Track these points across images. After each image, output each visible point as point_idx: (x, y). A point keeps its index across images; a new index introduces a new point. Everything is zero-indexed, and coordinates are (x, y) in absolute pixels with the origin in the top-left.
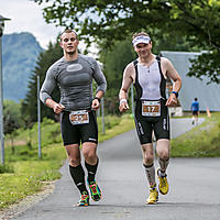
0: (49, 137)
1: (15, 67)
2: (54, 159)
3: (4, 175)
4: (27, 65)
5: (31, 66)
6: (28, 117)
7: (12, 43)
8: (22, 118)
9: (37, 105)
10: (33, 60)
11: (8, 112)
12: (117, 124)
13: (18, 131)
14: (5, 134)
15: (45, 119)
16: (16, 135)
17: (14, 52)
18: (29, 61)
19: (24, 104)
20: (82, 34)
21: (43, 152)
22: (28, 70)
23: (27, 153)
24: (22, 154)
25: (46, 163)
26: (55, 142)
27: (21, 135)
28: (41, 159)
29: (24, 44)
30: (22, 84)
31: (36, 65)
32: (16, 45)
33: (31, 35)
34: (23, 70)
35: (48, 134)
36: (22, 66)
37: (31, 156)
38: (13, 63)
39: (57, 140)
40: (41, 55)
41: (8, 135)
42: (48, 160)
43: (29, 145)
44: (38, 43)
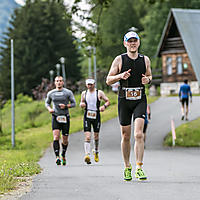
10: (6, 19)
15: (20, 95)
28: (15, 147)
39: (36, 123)
42: (24, 148)
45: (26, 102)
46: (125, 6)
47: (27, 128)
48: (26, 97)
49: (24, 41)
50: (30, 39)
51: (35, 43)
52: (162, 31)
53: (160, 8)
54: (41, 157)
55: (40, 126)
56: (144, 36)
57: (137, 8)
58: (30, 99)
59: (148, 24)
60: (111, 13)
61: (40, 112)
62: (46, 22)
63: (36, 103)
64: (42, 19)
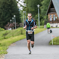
45: (2, 30)
47: (3, 39)
48: (2, 29)
49: (1, 10)
50: (3, 9)
51: (5, 10)
52: (48, 6)
54: (7, 49)
55: (7, 38)
56: (42, 8)
58: (4, 29)
59: (44, 4)
61: (7, 34)
62: (9, 4)
63: (6, 31)
64: (7, 2)
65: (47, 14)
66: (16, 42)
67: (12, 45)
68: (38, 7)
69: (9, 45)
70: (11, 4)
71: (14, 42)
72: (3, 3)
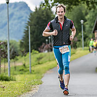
0: (36, 61)
1: (16, 21)
2: (38, 73)
3: (10, 82)
4: (23, 20)
5: (26, 20)
6: (24, 50)
7: (14, 8)
8: (20, 50)
9: (28, 43)
10: (27, 17)
11: (12, 47)
12: (74, 53)
13: (18, 57)
14: (11, 59)
15: (33, 50)
16: (17, 59)
17: (15, 13)
18: (24, 18)
19: (21, 42)
20: (54, 3)
21: (32, 69)
22: (23, 23)
23: (23, 70)
24: (20, 70)
25: (34, 76)
26: (39, 64)
27: (20, 60)
28: (31, 73)
29: (21, 8)
30: (20, 31)
31: (28, 20)
32: (16, 9)
33: (25, 3)
34: (21, 23)
35: (35, 59)
36: (20, 21)
37: (25, 71)
38: (14, 19)
39: (40, 62)
40: (31, 14)
41: (12, 60)
42: (35, 73)
43: (24, 65)
44: (29, 8)
45: (36, 53)
46: (79, 11)
47: (36, 64)
49: (35, 27)
50: (37, 26)
51: (39, 27)
52: (95, 21)
53: (94, 11)
54: (42, 77)
55: (42, 63)
56: (87, 24)
57: (84, 12)
58: (37, 52)
59: (88, 19)
60: (73, 14)
61: (42, 58)
62: (44, 19)
63: (40, 54)
64: (42, 17)
65: (94, 32)
66: (53, 68)
67: (48, 72)
68: (82, 23)
69: (45, 73)
70: (46, 19)
71: (51, 69)
72: (37, 18)
